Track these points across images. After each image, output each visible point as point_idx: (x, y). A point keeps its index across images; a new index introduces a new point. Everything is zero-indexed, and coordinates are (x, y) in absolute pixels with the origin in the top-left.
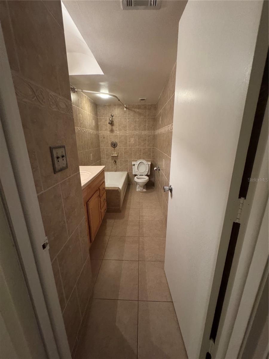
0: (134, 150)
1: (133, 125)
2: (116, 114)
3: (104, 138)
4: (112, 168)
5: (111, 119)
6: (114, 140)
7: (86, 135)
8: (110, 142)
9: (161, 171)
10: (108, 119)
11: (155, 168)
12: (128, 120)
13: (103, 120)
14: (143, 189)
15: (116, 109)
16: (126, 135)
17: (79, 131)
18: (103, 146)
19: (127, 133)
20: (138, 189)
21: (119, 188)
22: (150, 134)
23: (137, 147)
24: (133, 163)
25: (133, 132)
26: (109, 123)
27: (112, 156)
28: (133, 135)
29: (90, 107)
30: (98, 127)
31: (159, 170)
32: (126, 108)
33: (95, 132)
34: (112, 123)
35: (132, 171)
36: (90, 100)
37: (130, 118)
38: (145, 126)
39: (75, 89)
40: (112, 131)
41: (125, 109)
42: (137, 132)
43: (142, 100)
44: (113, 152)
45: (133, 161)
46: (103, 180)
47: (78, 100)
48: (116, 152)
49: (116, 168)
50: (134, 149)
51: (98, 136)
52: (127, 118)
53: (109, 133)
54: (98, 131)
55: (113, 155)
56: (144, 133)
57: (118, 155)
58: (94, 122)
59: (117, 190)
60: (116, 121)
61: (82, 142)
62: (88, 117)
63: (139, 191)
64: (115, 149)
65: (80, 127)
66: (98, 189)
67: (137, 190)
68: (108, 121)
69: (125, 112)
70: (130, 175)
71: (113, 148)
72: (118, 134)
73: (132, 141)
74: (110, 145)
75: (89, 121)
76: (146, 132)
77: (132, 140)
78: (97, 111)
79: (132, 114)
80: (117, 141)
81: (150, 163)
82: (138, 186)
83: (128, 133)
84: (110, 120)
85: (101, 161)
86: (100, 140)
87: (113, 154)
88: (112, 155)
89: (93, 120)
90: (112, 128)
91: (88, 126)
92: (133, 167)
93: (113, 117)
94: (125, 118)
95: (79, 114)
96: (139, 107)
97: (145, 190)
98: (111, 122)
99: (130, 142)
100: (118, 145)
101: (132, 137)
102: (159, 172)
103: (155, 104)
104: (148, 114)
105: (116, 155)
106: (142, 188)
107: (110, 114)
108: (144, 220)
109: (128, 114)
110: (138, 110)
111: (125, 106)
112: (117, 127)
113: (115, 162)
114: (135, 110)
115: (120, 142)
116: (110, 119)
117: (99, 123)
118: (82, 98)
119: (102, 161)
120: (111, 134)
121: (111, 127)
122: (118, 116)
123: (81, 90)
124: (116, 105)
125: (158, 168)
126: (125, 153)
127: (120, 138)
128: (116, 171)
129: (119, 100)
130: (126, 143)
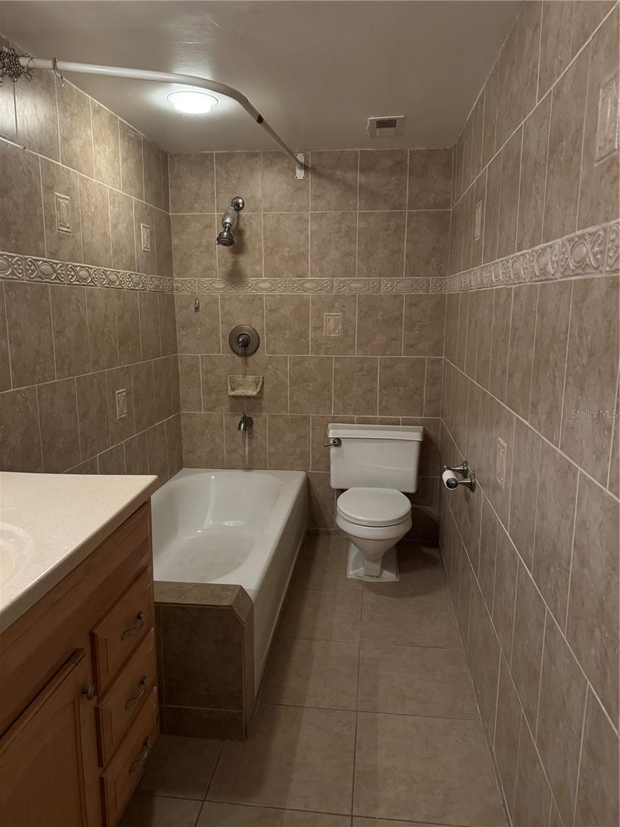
0: (337, 371)
1: (337, 248)
2: (259, 196)
3: (197, 309)
4: (230, 452)
5: (228, 220)
6: (243, 320)
7: (91, 294)
8: (223, 331)
9: (481, 492)
10: (217, 217)
11: (447, 475)
12: (311, 227)
13: (196, 227)
14: (384, 567)
15: (258, 176)
16: (300, 297)
17: (45, 274)
18: (191, 348)
19: (307, 285)
20: (356, 570)
21: (241, 589)
22: (421, 293)
23: (357, 354)
24: (332, 433)
25: (335, 285)
26: (220, 240)
27: (234, 397)
28: (337, 296)
29: (125, 160)
30: (168, 257)
31: (472, 486)
32: (305, 167)
33: (151, 282)
34: (234, 240)
35: (329, 469)
36: (125, 130)
37: (322, 215)
38: (399, 252)
39: (17, 57)
40: (235, 276)
41: (300, 174)
42: (356, 285)
43: (382, 124)
44: (239, 378)
45: (334, 420)
46: (143, 562)
47: (53, 120)
48: (250, 378)
49: (251, 451)
50: (338, 366)
51: (171, 300)
52: (308, 215)
53: (222, 286)
54: (171, 274)
55: (239, 392)
56: (387, 286)
57: (261, 392)
58: (144, 234)
59: (230, 606)
60: (256, 227)
61: (60, 333)
62: (110, 208)
63: (360, 582)
64: (246, 364)
65: (53, 255)
66: (84, 643)
67: (351, 573)
68: (217, 230)
69: (299, 187)
70: (319, 491)
71: (239, 360)
72: (264, 293)
73: (331, 325)
74: (223, 343)
75: (115, 226)
76: (402, 285)
77: (332, 323)
78: (166, 185)
79: (333, 195)
80: (256, 323)
81: (416, 436)
82: (354, 552)
83: (310, 289)
84: (224, 225)
85: (178, 418)
86: (178, 317)
87: (239, 385)
88: (233, 389)
89: (139, 222)
90: (236, 264)
91: (107, 250)
92: (333, 450)
93: (242, 213)
94: (300, 218)
95: (49, 189)
96: (368, 163)
97: (389, 576)
98: (230, 235)
99: (319, 328)
100: (264, 342)
101: (331, 308)
102: (467, 498)
103: (446, 150)
104: (411, 194)
105: (255, 393)
106: (378, 567)
107: (230, 196)
108: (382, 812)
109: (315, 197)
110: (360, 178)
111: (301, 158)
112: (260, 260)
113: (248, 422)
114: (349, 176)
115: (271, 331)
116: (223, 220)
117: (175, 242)
118: (72, 114)
119: (184, 421)
120: (233, 292)
121: (231, 260)
122: (267, 205)
123: (49, 64)
124: (256, 155)
125: (464, 473)
126: (294, 383)
127: (274, 311)
128: (249, 468)
129: (260, 120)
130: (303, 334)
